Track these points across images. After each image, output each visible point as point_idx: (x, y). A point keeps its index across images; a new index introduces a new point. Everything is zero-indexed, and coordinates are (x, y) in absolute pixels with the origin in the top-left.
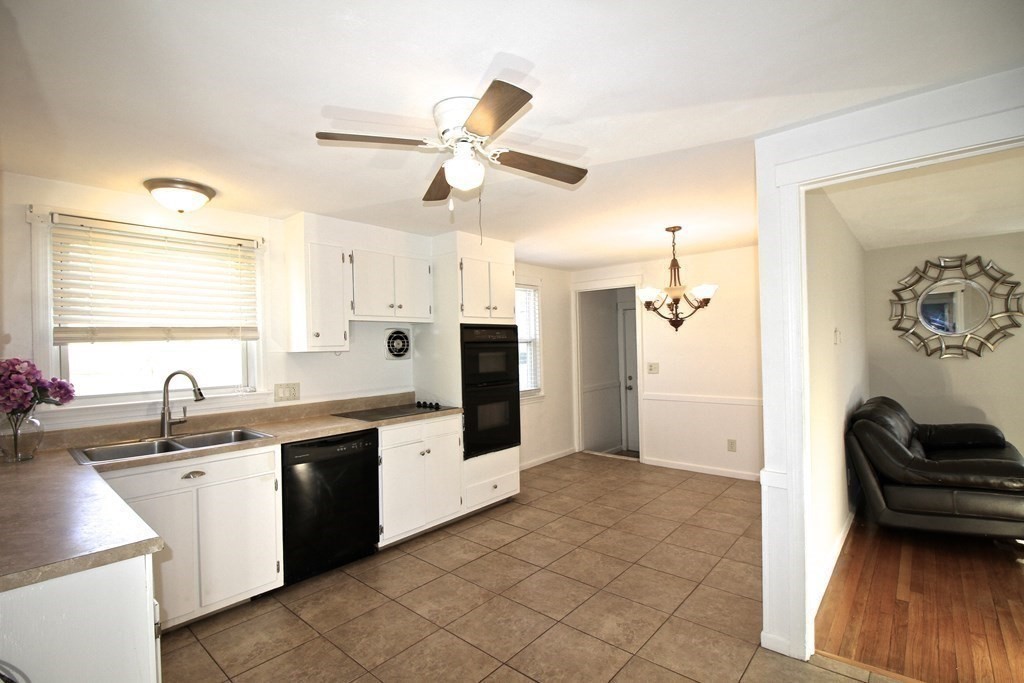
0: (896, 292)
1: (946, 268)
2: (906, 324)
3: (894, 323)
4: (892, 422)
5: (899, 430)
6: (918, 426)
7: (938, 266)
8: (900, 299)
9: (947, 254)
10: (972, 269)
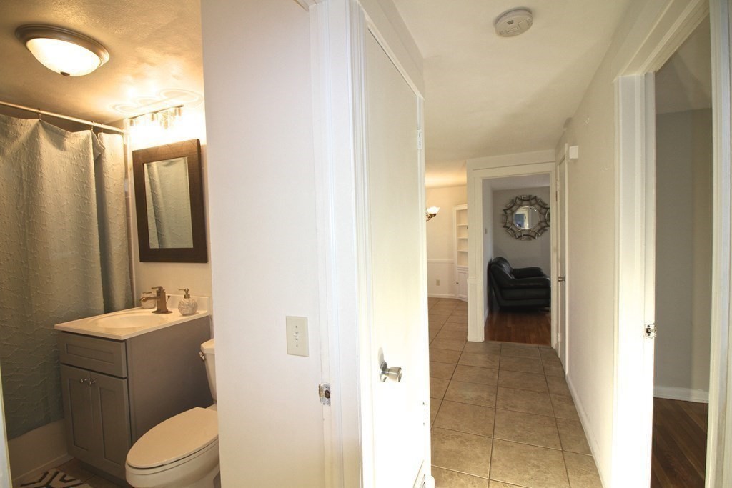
0: (505, 210)
1: (524, 200)
2: (508, 225)
3: (504, 225)
4: (504, 266)
5: (506, 269)
6: (512, 269)
7: (521, 199)
8: (506, 213)
9: (524, 194)
10: (533, 202)
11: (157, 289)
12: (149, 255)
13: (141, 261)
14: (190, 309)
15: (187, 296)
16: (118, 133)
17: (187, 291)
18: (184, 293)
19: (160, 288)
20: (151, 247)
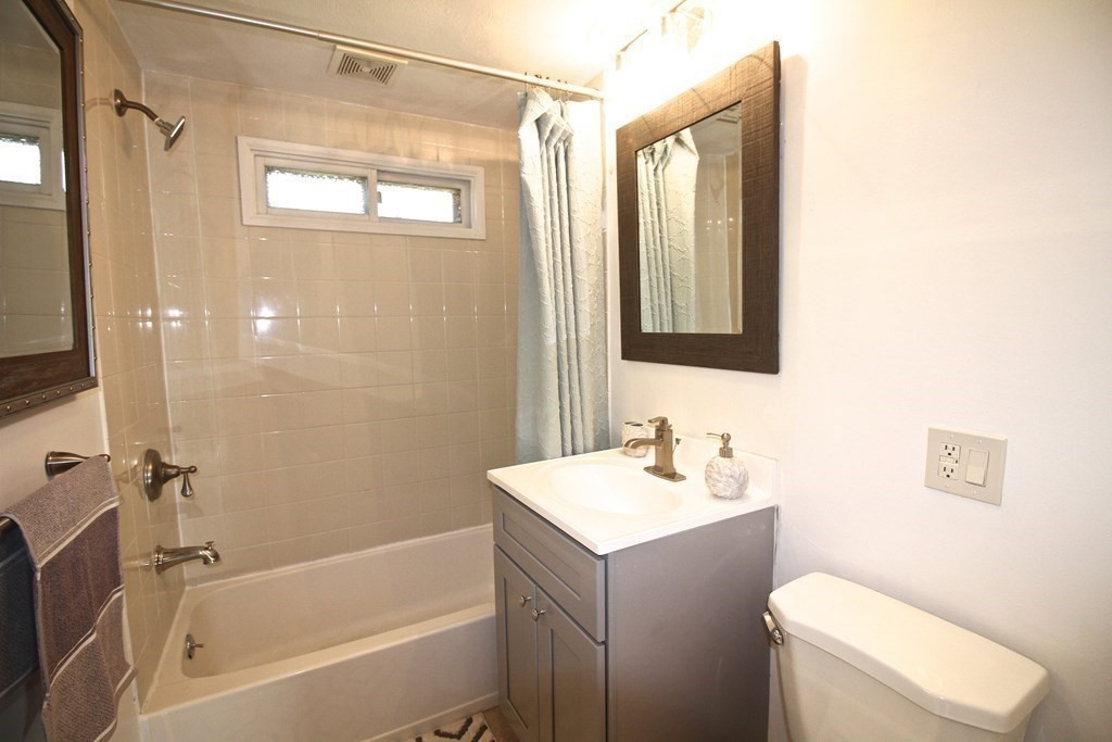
11: (658, 424)
12: (640, 346)
13: (623, 358)
14: (735, 486)
15: (726, 452)
16: (591, 98)
17: (726, 439)
18: (719, 444)
19: (664, 421)
20: (644, 331)
